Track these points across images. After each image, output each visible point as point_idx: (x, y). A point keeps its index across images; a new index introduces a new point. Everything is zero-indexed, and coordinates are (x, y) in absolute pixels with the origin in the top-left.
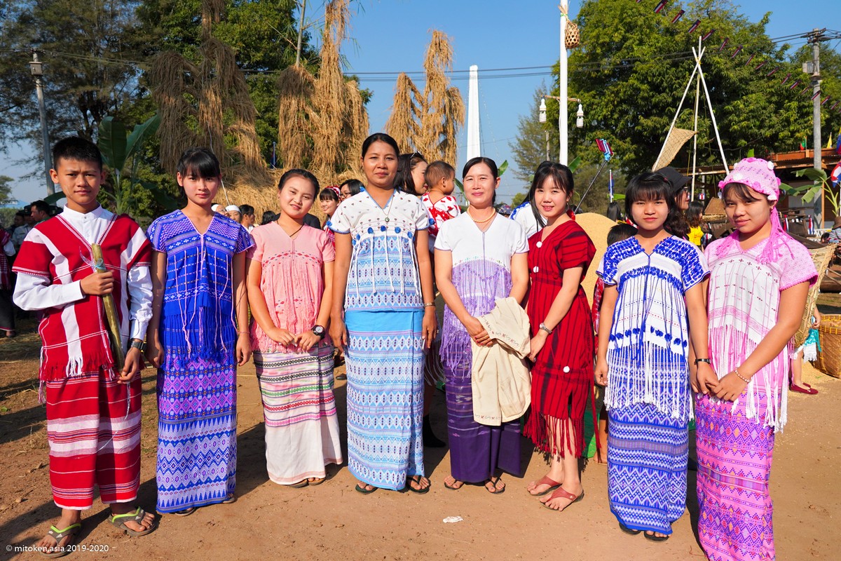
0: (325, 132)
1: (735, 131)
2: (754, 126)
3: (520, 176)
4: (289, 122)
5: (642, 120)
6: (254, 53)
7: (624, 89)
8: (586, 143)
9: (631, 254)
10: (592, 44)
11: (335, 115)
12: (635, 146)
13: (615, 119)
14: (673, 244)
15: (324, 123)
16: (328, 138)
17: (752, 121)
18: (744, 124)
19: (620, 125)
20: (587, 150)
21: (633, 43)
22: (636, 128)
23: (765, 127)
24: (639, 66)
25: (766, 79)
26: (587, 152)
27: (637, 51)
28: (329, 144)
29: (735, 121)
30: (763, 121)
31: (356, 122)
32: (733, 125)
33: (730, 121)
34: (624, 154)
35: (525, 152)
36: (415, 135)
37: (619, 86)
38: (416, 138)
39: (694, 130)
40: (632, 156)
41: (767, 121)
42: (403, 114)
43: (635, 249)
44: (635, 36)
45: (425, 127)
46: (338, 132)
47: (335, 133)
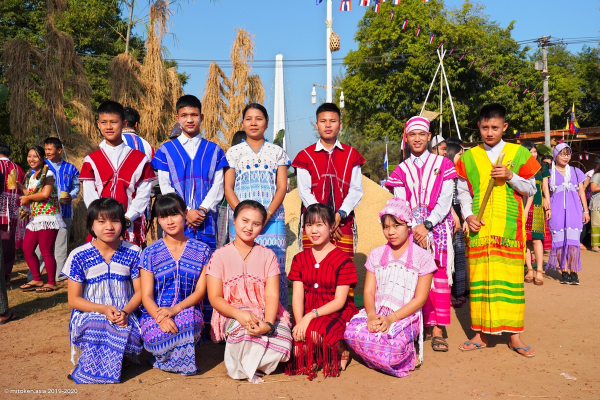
0: (149, 108)
5: (415, 104)
6: (82, 38)
7: (401, 79)
8: (371, 123)
10: (375, 41)
11: (158, 95)
13: (394, 103)
15: (149, 101)
16: (152, 113)
19: (398, 109)
20: (373, 128)
21: (407, 41)
22: (410, 111)
23: (512, 112)
24: (411, 60)
25: (512, 74)
26: (372, 130)
27: (411, 49)
28: (153, 118)
36: (224, 113)
37: (397, 77)
38: (225, 115)
39: (439, 112)
41: (513, 107)
42: (214, 95)
44: (408, 36)
45: (232, 106)
46: (160, 109)
47: (158, 109)
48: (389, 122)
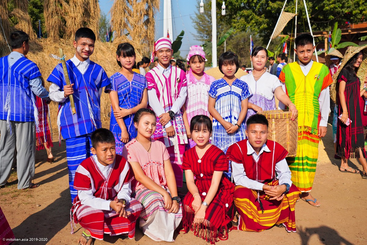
0: (72, 15)
1: (327, 10)
2: (339, 7)
3: (198, 38)
4: (50, 9)
5: (271, 4)
8: (237, 18)
9: (222, 86)
11: (79, 4)
12: (267, 19)
13: (254, 3)
14: (239, 82)
15: (72, 9)
16: (75, 19)
17: (337, 4)
18: (332, 6)
19: (258, 6)
20: (238, 22)
22: (267, 8)
23: (345, 7)
26: (238, 24)
28: (76, 23)
29: (327, 4)
30: (344, 4)
31: (92, 9)
32: (326, 6)
33: (324, 4)
34: (260, 24)
35: (201, 23)
36: (129, 16)
38: (130, 18)
39: (295, 13)
40: (265, 26)
41: (346, 4)
42: (121, 3)
43: (225, 84)
45: (135, 11)
46: (81, 15)
47: (79, 16)
48: (250, 17)
